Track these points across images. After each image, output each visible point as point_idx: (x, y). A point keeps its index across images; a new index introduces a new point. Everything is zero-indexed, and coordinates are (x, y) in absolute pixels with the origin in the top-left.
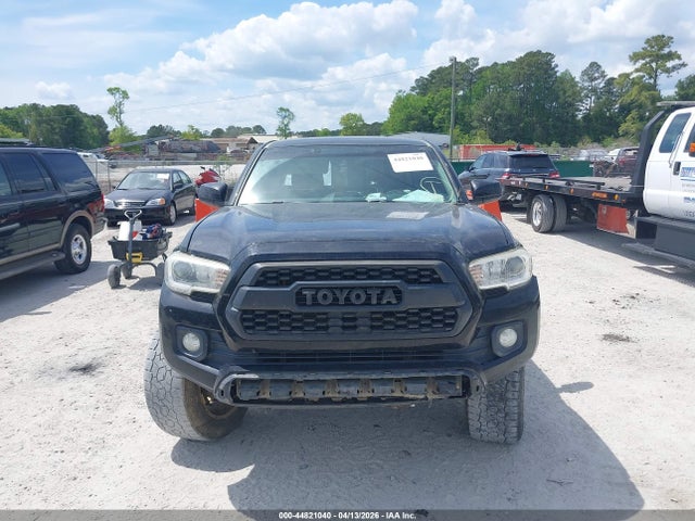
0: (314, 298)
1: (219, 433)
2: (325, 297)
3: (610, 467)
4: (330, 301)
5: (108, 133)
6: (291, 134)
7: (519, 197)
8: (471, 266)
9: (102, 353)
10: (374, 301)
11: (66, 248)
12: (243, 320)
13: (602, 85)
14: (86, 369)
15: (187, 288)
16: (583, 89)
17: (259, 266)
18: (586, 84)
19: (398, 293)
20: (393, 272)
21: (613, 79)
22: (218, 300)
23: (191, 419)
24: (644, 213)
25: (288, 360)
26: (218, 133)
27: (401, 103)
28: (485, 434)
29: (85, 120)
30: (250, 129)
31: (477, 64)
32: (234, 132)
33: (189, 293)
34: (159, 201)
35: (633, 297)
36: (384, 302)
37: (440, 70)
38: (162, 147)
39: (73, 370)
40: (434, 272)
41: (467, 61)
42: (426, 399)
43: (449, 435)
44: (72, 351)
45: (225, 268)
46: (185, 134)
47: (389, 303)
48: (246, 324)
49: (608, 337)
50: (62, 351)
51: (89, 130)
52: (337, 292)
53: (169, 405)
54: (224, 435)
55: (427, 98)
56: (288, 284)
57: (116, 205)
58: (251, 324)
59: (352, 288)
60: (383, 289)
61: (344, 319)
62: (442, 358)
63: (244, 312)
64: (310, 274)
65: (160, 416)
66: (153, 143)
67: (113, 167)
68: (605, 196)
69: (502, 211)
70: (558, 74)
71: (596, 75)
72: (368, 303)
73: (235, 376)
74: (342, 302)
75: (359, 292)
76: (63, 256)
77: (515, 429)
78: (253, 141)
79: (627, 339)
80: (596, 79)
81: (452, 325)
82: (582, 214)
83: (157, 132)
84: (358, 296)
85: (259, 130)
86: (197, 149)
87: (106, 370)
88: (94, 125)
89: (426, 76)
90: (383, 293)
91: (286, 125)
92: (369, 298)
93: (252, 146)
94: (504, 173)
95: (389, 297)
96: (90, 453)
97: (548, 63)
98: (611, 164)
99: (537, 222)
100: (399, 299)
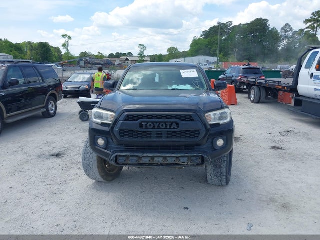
0: (146, 126)
1: (110, 179)
2: (150, 125)
3: (262, 195)
4: (152, 127)
5: (62, 55)
6: (145, 56)
7: (245, 87)
8: (206, 115)
9: (63, 150)
10: (169, 127)
11: (47, 107)
12: (120, 133)
13: (291, 34)
14: (58, 156)
15: (99, 121)
16: (282, 36)
17: (126, 114)
18: (283, 34)
19: (178, 124)
20: (176, 117)
21: (296, 32)
22: (111, 126)
23: (100, 173)
24: (298, 95)
25: (137, 149)
26: (111, 56)
27: (196, 43)
28: (213, 181)
29: (52, 49)
30: (126, 54)
31: (232, 24)
32: (119, 55)
33: (100, 123)
34: (86, 87)
35: (289, 132)
36: (172, 128)
37: (215, 27)
38: (86, 62)
39: (52, 155)
40: (191, 117)
41: (227, 23)
42: (188, 165)
43: (201, 182)
44: (51, 148)
45: (114, 114)
46: (96, 56)
47: (174, 128)
48: (121, 135)
49: (275, 148)
50: (47, 148)
51: (53, 54)
52: (155, 124)
53: (92, 167)
54: (113, 180)
55: (207, 40)
56: (137, 120)
57: (67, 88)
58: (123, 135)
59: (160, 122)
60: (172, 123)
61: (158, 134)
62: (194, 149)
63: (121, 130)
64: (145, 117)
65: (88, 171)
66: (82, 60)
67: (65, 71)
68: (281, 87)
69: (236, 93)
70: (270, 29)
71: (288, 30)
72: (166, 127)
73: (117, 154)
74: (157, 127)
75: (163, 124)
76: (45, 110)
77: (225, 180)
78: (127, 60)
79: (282, 149)
80: (288, 31)
81: (198, 137)
82: (273, 95)
83: (84, 55)
84: (163, 125)
85: (130, 54)
86: (102, 63)
87: (65, 156)
88: (56, 51)
89: (208, 30)
90: (172, 124)
91: (143, 52)
92: (167, 126)
93: (127, 62)
94: (239, 76)
95: (174, 126)
96: (61, 185)
97: (266, 24)
98: (292, 72)
99: (252, 99)
100: (178, 127)
